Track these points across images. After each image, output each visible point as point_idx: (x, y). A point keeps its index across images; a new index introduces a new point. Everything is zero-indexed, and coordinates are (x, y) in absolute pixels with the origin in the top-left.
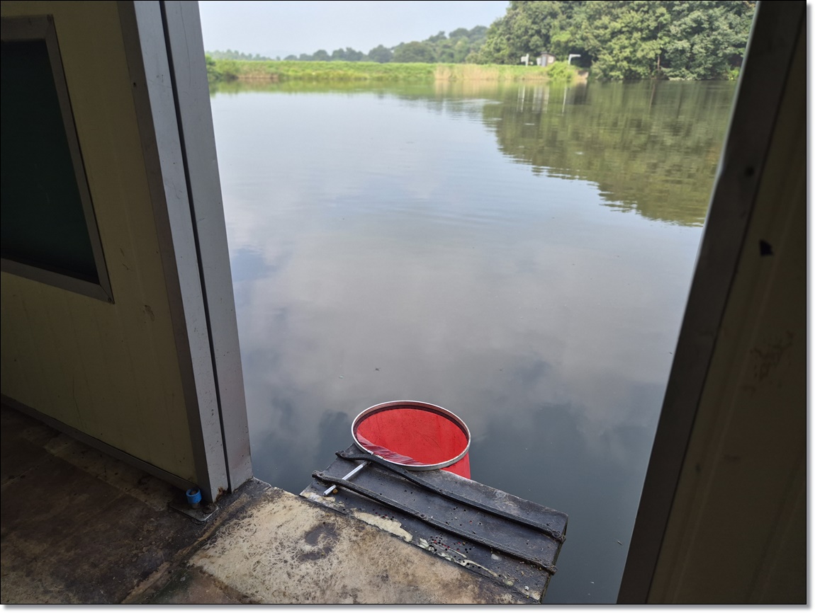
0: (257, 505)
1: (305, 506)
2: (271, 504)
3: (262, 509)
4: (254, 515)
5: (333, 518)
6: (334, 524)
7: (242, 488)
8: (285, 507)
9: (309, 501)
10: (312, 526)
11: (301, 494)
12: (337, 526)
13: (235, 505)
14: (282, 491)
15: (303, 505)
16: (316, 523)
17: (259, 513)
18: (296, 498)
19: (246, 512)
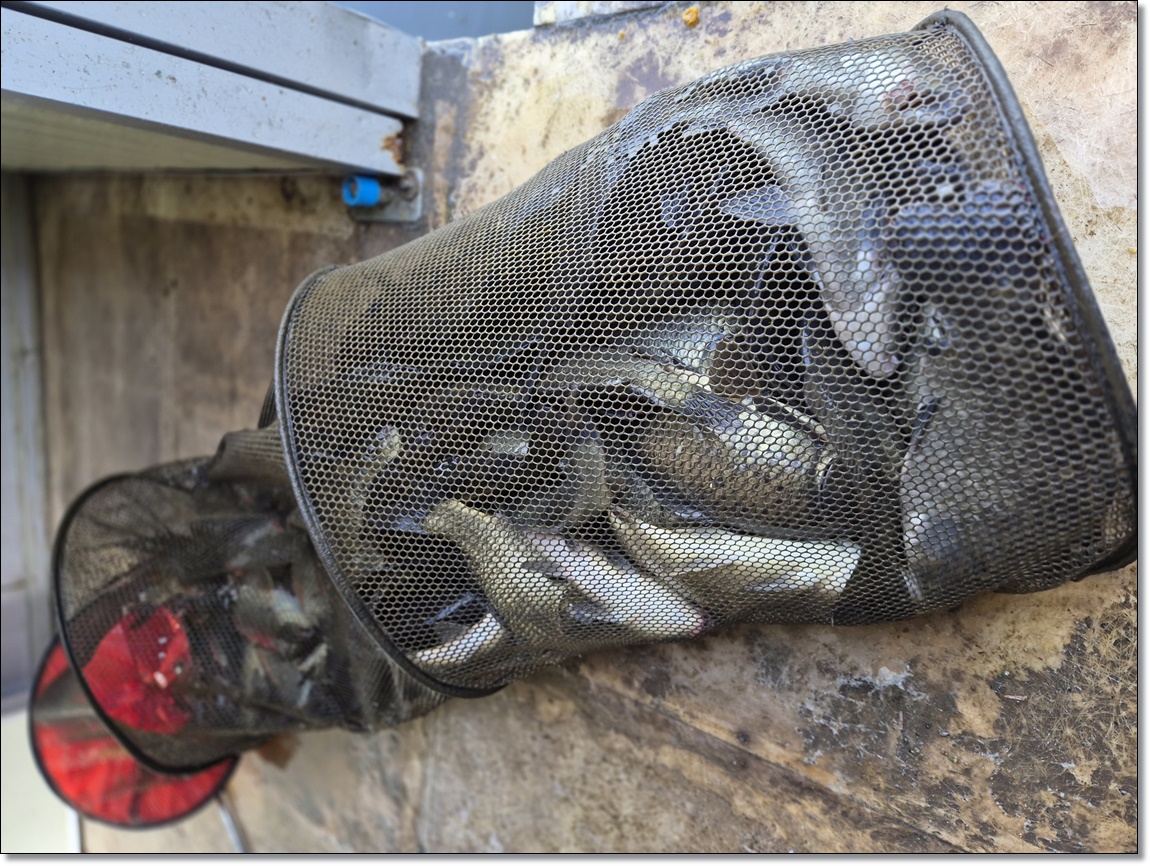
0: (474, 116)
1: (564, 49)
2: (497, 94)
3: (489, 119)
4: (486, 147)
5: (639, 39)
6: (651, 53)
7: (426, 95)
8: (527, 82)
9: (562, 29)
10: (607, 93)
11: (537, 21)
12: (660, 55)
13: (442, 140)
14: (498, 41)
15: (557, 49)
16: (612, 79)
17: (491, 135)
18: (535, 40)
19: (468, 148)
